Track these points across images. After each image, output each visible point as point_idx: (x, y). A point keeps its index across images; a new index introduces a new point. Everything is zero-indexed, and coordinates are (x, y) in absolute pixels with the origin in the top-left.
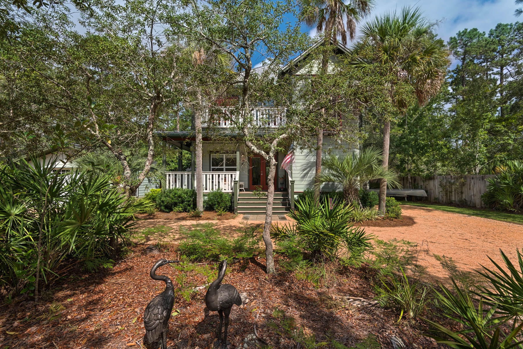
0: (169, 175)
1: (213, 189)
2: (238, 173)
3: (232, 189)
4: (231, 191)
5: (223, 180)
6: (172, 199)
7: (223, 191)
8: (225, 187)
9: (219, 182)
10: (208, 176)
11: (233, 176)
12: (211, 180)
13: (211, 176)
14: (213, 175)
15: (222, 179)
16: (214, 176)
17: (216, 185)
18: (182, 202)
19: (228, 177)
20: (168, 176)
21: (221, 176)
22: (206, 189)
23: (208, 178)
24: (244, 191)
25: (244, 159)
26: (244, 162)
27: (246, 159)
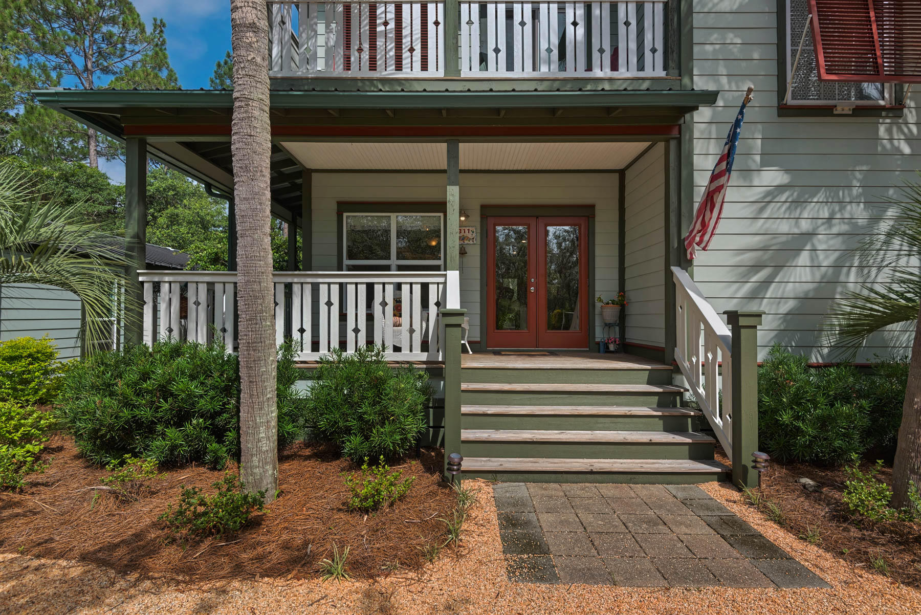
0: (157, 287)
1: (343, 345)
2: (453, 277)
3: (425, 347)
4: (424, 357)
5: (390, 309)
6: (127, 404)
7: (389, 356)
8: (396, 335)
9: (370, 318)
10: (323, 289)
11: (433, 289)
12: (335, 309)
13: (335, 289)
14: (342, 287)
15: (384, 304)
16: (351, 289)
17: (356, 331)
18: (181, 418)
19: (411, 298)
20: (148, 288)
21: (378, 289)
22: (315, 347)
23: (323, 299)
24: (471, 353)
25: (467, 231)
26: (466, 242)
27: (473, 232)
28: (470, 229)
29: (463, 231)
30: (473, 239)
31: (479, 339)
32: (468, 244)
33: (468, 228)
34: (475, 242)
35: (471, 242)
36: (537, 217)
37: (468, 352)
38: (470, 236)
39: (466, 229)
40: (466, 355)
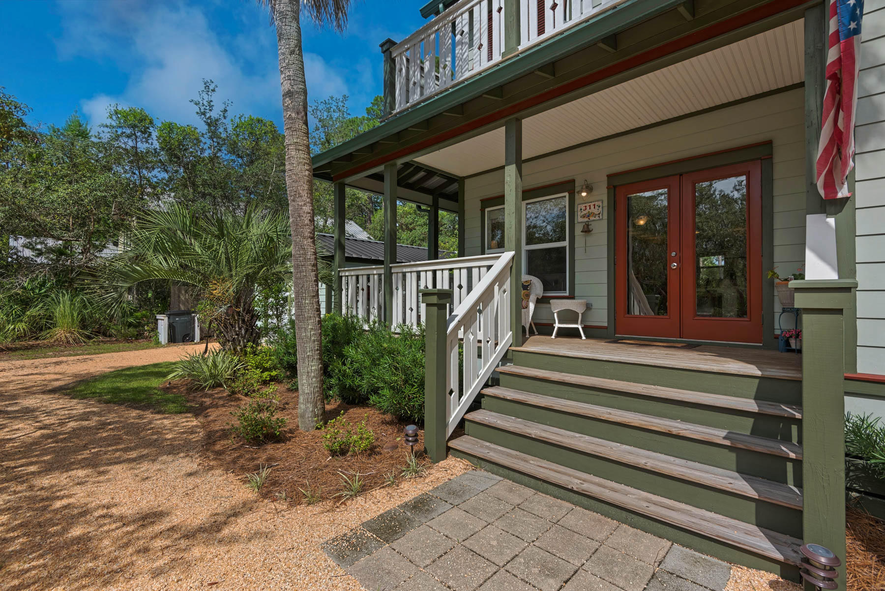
24: (584, 338)
25: (592, 207)
26: (592, 218)
27: (599, 207)
28: (597, 203)
29: (588, 208)
30: (599, 214)
31: (606, 324)
32: (594, 220)
33: (593, 203)
34: (601, 217)
35: (597, 218)
36: (681, 175)
37: (580, 337)
38: (596, 211)
39: (592, 204)
40: (577, 340)
